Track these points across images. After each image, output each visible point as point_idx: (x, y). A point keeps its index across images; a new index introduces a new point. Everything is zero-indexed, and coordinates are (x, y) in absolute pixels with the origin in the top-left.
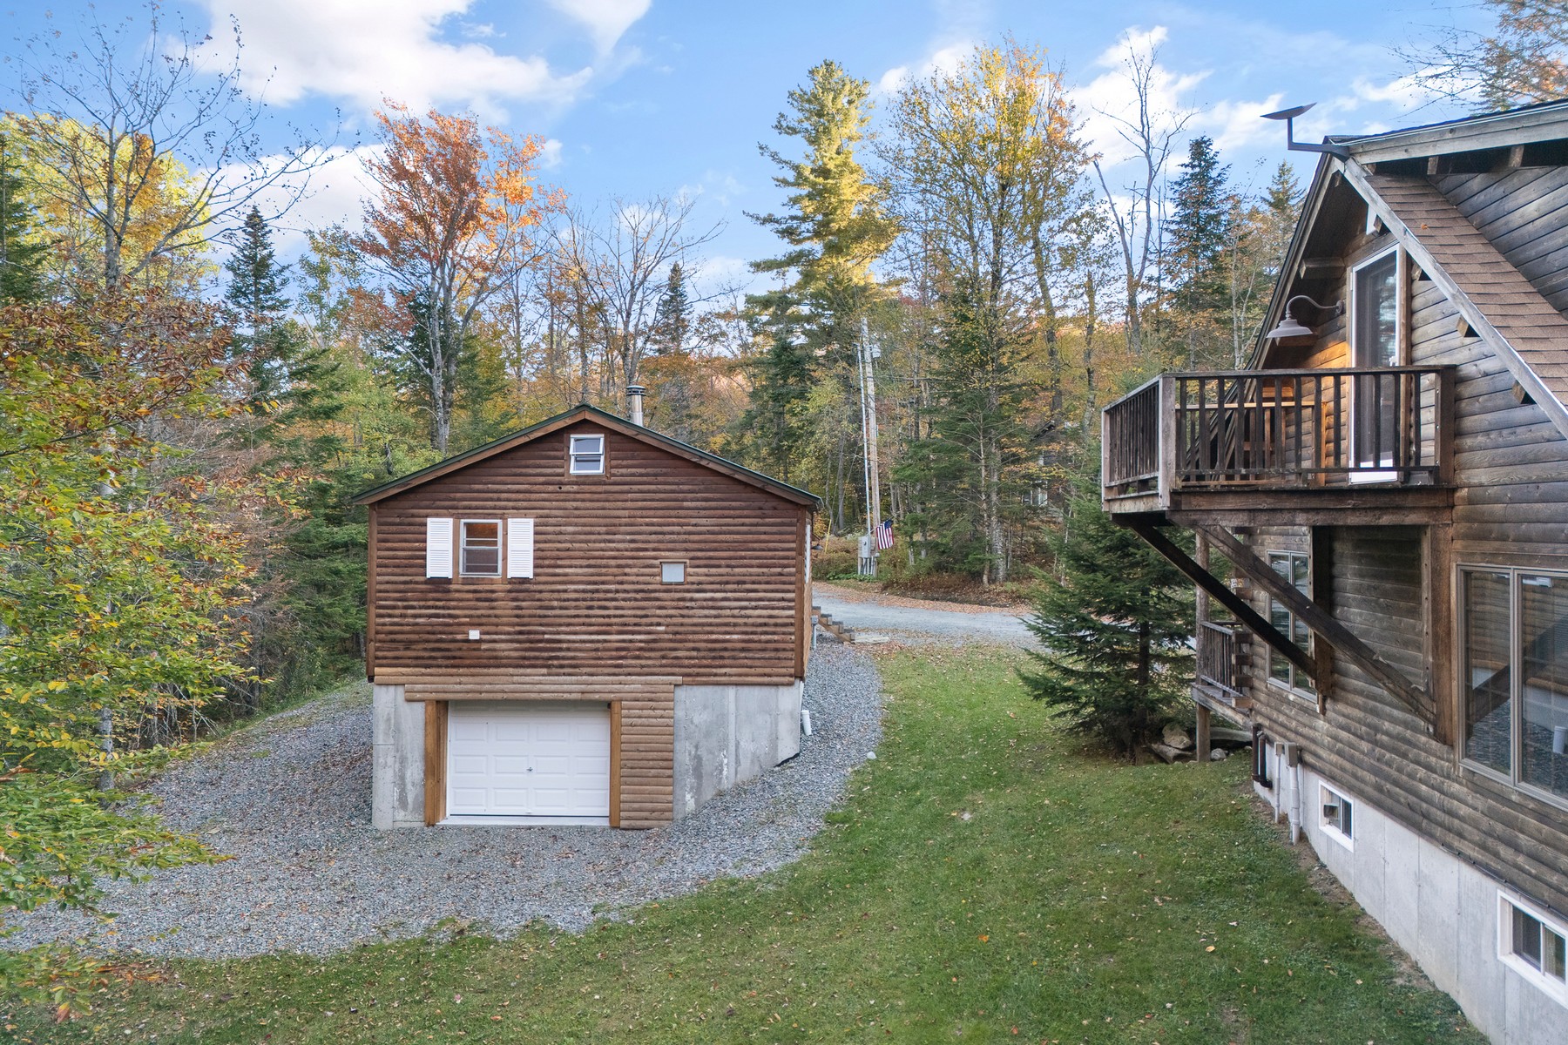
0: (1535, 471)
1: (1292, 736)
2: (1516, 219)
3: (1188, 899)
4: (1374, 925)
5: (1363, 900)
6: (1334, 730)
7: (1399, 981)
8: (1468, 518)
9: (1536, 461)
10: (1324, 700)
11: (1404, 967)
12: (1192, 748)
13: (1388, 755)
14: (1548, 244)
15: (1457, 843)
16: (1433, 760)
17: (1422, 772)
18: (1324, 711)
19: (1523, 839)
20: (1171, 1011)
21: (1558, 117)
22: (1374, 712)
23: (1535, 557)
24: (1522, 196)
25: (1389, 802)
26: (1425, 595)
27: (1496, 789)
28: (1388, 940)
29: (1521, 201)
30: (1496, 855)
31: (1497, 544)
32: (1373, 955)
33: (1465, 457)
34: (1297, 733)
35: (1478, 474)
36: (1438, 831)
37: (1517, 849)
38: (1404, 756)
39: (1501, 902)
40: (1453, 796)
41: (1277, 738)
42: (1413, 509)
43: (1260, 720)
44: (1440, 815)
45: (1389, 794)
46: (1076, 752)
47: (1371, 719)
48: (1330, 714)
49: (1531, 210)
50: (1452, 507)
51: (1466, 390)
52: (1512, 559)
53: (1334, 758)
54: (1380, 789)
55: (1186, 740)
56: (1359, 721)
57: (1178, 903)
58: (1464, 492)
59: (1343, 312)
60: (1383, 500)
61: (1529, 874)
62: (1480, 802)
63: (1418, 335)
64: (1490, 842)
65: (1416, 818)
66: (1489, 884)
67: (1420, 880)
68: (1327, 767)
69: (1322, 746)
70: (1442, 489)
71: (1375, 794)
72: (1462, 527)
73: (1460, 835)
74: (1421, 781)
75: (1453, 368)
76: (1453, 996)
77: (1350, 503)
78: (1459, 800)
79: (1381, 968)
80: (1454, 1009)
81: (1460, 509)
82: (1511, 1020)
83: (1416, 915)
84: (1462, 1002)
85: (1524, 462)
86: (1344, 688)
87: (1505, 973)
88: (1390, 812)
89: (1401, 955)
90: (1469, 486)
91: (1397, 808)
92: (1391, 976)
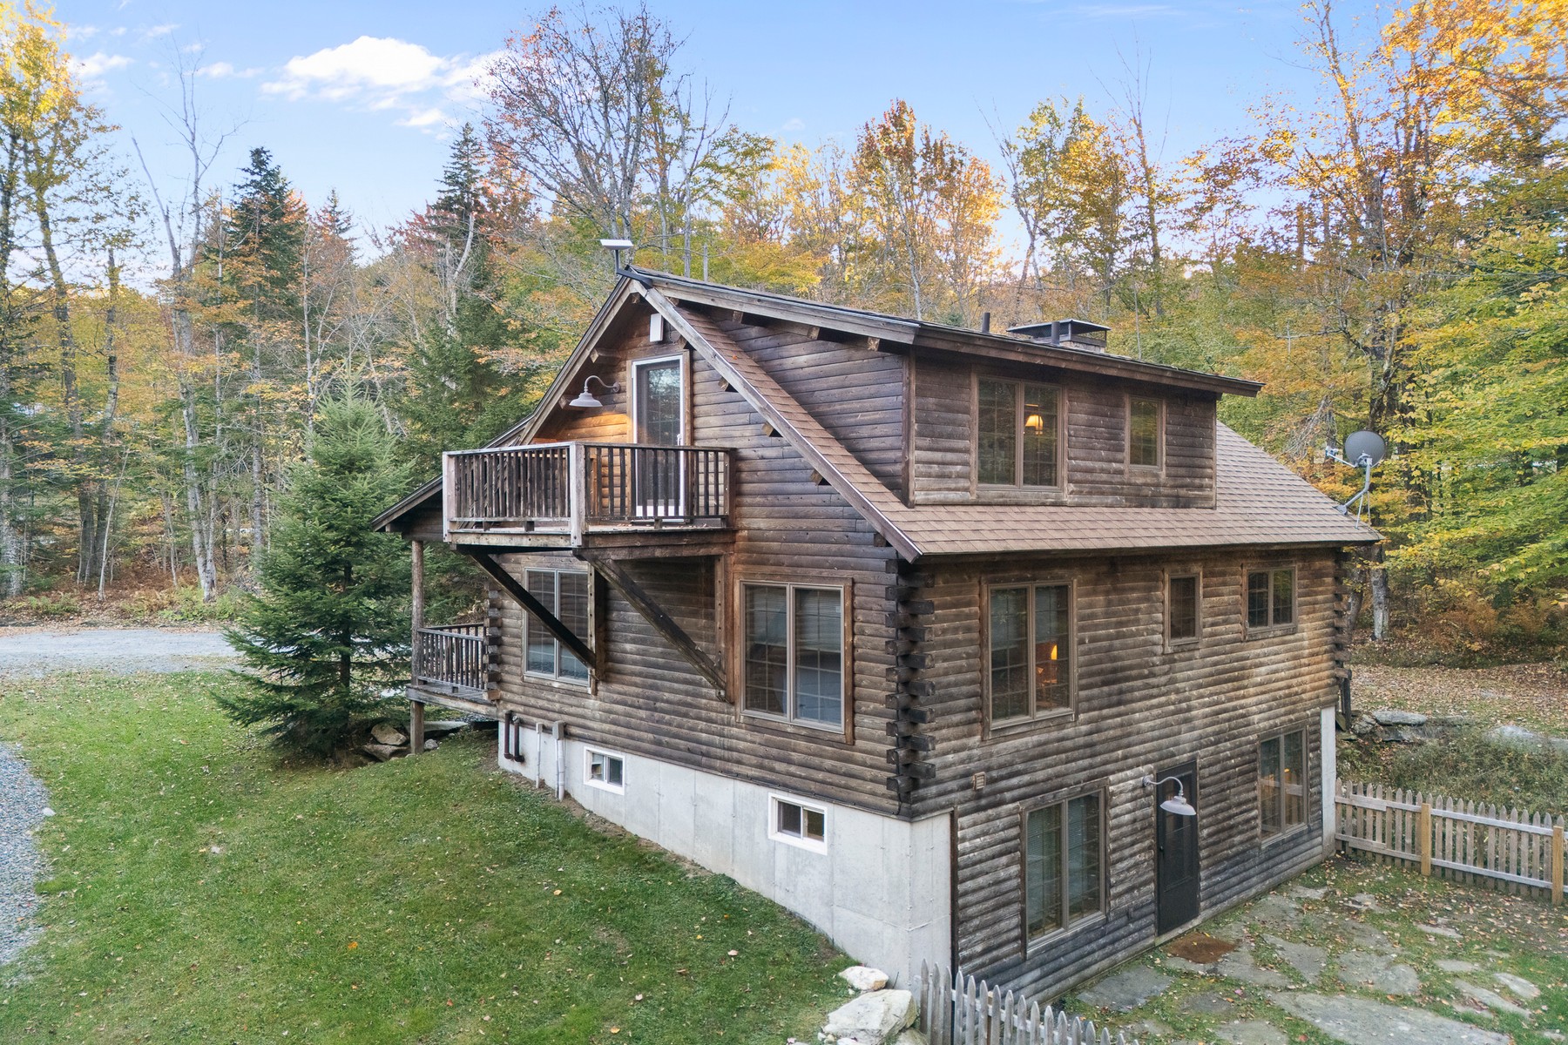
0: (804, 523)
1: (556, 716)
2: (788, 363)
3: (511, 863)
4: (650, 844)
5: (634, 829)
6: (607, 706)
7: (691, 876)
8: (748, 551)
9: (806, 517)
10: (596, 683)
11: (687, 866)
12: (407, 743)
13: (667, 717)
14: (814, 384)
15: (736, 768)
16: (714, 715)
17: (702, 725)
18: (595, 692)
19: (795, 756)
20: (560, 945)
21: (850, 319)
22: (651, 687)
23: (807, 577)
24: (793, 349)
25: (668, 751)
26: (718, 602)
27: (773, 726)
28: (665, 852)
29: (793, 353)
30: (772, 770)
31: (773, 568)
32: (664, 864)
33: (745, 510)
34: (560, 712)
35: (757, 521)
36: (718, 763)
37: (789, 762)
38: (686, 715)
39: (770, 799)
40: (732, 737)
41: (535, 719)
42: (715, 544)
43: (510, 707)
44: (719, 752)
45: (668, 745)
46: (279, 766)
47: (649, 692)
48: (601, 693)
49: (802, 360)
50: (734, 542)
51: (743, 465)
52: (788, 577)
53: (607, 727)
54: (659, 743)
55: (402, 737)
56: (637, 696)
57: (506, 867)
58: (745, 533)
59: (621, 391)
60: (701, 539)
61: (800, 777)
62: (758, 737)
63: (699, 422)
64: (766, 762)
65: (696, 757)
66: (762, 790)
67: (695, 802)
68: (598, 735)
69: (593, 719)
70: (729, 531)
71: (653, 747)
72: (744, 556)
73: (739, 762)
74: (701, 731)
75: (734, 450)
76: (728, 874)
77: (685, 541)
78: (738, 739)
79: (674, 871)
80: (732, 882)
81: (741, 544)
82: (779, 875)
83: (692, 827)
84: (735, 876)
85: (796, 517)
86: (619, 672)
87: (774, 846)
88: (670, 759)
89: (679, 858)
90: (749, 529)
91: (676, 753)
92: (683, 874)
